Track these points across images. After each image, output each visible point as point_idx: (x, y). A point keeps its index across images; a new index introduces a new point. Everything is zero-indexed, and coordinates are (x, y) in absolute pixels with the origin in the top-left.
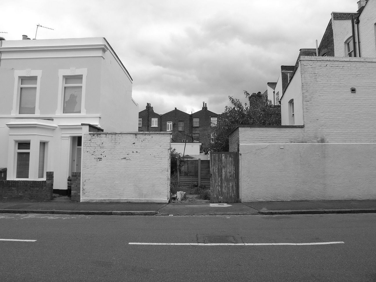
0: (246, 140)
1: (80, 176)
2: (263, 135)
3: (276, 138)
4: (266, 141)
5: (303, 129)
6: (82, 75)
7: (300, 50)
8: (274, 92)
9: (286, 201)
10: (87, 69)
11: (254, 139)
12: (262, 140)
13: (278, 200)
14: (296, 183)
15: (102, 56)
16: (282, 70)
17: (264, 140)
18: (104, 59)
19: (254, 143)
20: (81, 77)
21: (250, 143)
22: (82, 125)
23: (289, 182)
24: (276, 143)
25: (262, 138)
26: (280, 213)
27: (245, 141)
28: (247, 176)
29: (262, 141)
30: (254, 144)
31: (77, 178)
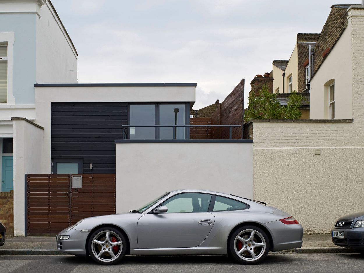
0: (263, 143)
1: (12, 197)
2: (289, 134)
3: (309, 138)
4: (294, 143)
5: (352, 124)
6: (6, 43)
7: (332, 7)
8: (284, 75)
9: (323, 234)
10: (13, 32)
11: (275, 141)
12: (288, 141)
13: (311, 233)
14: (338, 207)
15: (36, 13)
16: (298, 40)
17: (290, 142)
18: (40, 17)
19: (275, 146)
20: (5, 46)
21: (270, 146)
22: (14, 119)
23: (328, 206)
24: (308, 146)
25: (288, 139)
26: (323, 251)
27: (261, 144)
28: (265, 196)
29: (287, 144)
30: (275, 148)
31: (8, 201)
